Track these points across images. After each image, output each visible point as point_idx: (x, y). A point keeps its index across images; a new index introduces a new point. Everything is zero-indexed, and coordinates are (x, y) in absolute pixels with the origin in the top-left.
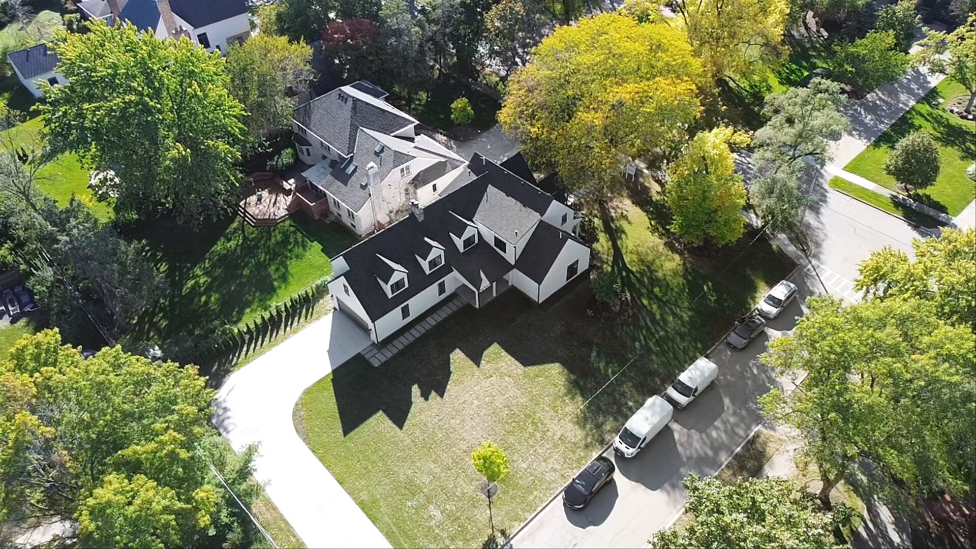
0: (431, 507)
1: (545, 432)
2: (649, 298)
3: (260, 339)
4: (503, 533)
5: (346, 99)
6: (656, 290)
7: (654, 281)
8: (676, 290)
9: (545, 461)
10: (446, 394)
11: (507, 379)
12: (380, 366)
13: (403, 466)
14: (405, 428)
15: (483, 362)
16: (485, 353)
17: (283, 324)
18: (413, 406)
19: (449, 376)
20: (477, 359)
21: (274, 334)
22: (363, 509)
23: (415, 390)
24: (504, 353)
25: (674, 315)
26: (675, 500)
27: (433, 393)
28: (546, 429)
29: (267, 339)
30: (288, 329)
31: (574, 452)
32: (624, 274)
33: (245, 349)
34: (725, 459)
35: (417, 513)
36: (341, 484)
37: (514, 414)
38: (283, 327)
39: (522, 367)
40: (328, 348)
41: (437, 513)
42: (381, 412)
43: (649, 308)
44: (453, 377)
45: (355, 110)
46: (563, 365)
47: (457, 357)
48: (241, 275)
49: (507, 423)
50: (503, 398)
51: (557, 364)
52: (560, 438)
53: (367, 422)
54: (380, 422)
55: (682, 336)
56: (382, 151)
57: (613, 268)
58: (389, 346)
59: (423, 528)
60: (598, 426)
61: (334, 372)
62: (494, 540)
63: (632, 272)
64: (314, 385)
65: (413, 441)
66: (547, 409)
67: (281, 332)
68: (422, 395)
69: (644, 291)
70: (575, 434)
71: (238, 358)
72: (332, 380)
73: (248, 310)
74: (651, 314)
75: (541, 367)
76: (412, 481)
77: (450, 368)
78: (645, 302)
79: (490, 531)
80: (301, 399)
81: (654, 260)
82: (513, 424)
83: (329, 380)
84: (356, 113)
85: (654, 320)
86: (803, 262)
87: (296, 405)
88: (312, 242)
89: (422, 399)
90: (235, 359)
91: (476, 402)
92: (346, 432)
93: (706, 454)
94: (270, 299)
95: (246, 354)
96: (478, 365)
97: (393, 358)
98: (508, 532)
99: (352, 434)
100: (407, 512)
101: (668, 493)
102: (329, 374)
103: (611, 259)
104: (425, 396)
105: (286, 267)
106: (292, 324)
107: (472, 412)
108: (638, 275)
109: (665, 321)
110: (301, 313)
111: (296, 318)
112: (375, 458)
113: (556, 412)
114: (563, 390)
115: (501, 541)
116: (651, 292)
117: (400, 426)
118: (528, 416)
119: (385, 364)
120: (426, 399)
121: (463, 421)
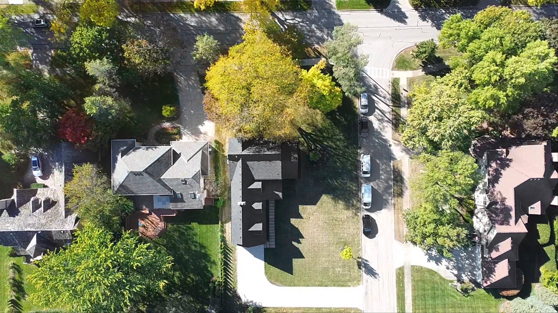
0: (336, 269)
2: (326, 141)
3: (229, 273)
4: (359, 258)
5: (141, 174)
6: (324, 134)
7: (321, 131)
8: (330, 128)
9: (349, 228)
10: (304, 236)
11: (315, 214)
12: (276, 246)
13: (317, 266)
15: (302, 215)
16: (300, 212)
17: (227, 261)
18: (299, 248)
19: (298, 230)
20: (299, 216)
21: (230, 267)
22: (321, 286)
23: (294, 243)
24: (305, 206)
25: (338, 140)
26: (389, 208)
27: (300, 239)
28: (341, 219)
29: (230, 271)
30: (231, 261)
31: (354, 219)
32: (309, 137)
33: (229, 280)
34: (391, 183)
35: (334, 274)
36: (308, 286)
37: (328, 223)
38: (229, 262)
39: (315, 206)
40: (253, 256)
41: (339, 269)
42: (293, 259)
43: (329, 145)
44: (300, 228)
46: (325, 194)
47: (293, 221)
48: (188, 261)
49: (329, 227)
50: (321, 221)
51: (323, 195)
52: (347, 218)
53: (293, 265)
54: (296, 262)
55: (346, 147)
56: (186, 181)
57: (303, 137)
58: (270, 237)
59: (340, 276)
60: (353, 205)
61: (265, 261)
62: (359, 262)
63: (310, 134)
64: (265, 270)
65: (311, 258)
66: (335, 212)
67: (231, 264)
68: (298, 243)
69: (321, 139)
70: (349, 213)
71: (231, 284)
72: (268, 264)
73: (209, 268)
74: (331, 147)
75: (320, 200)
76: (324, 268)
77: (295, 227)
78: (326, 143)
79: (355, 260)
80: (267, 277)
81: (312, 120)
82: (331, 226)
85: (335, 149)
87: (268, 280)
88: (190, 224)
89: (299, 244)
90: (231, 286)
91: (315, 230)
92: (292, 274)
93: (386, 186)
94: (210, 258)
95: (231, 281)
96: (301, 218)
97: (276, 240)
99: (294, 271)
100: (332, 276)
101: (386, 208)
102: (265, 264)
103: (299, 134)
104: (299, 242)
105: (196, 242)
106: (230, 259)
107: (317, 234)
108: (314, 133)
109: (338, 146)
110: (227, 252)
111: (229, 256)
112: (307, 272)
113: (338, 211)
114: (334, 203)
115: (360, 260)
116: (323, 137)
117: (304, 257)
118: (332, 220)
119: (276, 244)
120: (301, 243)
121: (317, 239)
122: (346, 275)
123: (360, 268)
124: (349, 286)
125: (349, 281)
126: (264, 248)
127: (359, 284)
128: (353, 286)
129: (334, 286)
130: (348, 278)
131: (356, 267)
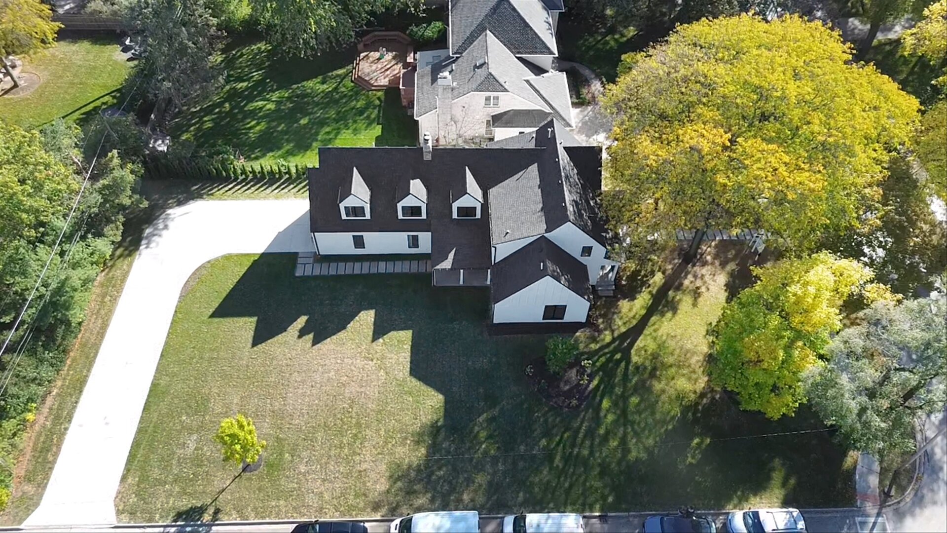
0: (195, 437)
1: (355, 453)
2: (615, 404)
4: (217, 512)
6: (634, 400)
7: (643, 389)
9: (324, 480)
10: (319, 345)
11: (382, 373)
12: (299, 277)
13: (217, 381)
14: (255, 348)
15: (381, 340)
16: (393, 334)
17: (278, 183)
18: (284, 334)
19: (339, 331)
20: (379, 333)
21: (262, 189)
22: (151, 391)
23: (302, 321)
24: (407, 347)
25: (623, 443)
27: (311, 336)
28: (359, 451)
29: (253, 189)
30: (277, 191)
31: (357, 496)
32: (618, 356)
33: (230, 186)
35: (179, 432)
36: (162, 355)
37: (349, 412)
38: (274, 187)
39: (407, 373)
40: (281, 230)
41: (192, 446)
42: (255, 319)
43: (602, 414)
44: (342, 335)
45: (495, 10)
46: (446, 402)
47: (367, 317)
49: (335, 415)
50: (358, 389)
51: (441, 397)
52: (360, 471)
53: (235, 319)
54: (246, 325)
55: (604, 470)
57: (614, 340)
58: (325, 265)
59: (168, 449)
61: (263, 254)
62: (203, 513)
63: (628, 361)
64: (237, 255)
65: (247, 366)
66: (382, 433)
67: (268, 191)
68: (301, 330)
69: (618, 390)
71: (219, 190)
72: (255, 261)
73: (271, 154)
74: (597, 420)
75: (424, 387)
76: (208, 400)
77: (349, 323)
78: (606, 404)
79: (210, 501)
80: (217, 260)
81: (671, 366)
82: (338, 422)
83: (252, 259)
84: (494, 13)
86: (871, 508)
87: (209, 262)
88: (378, 124)
89: (297, 334)
90: (216, 189)
91: (333, 373)
92: (213, 315)
95: (227, 191)
96: (374, 339)
97: (316, 278)
98: (220, 516)
99: (216, 320)
100: (174, 424)
102: (258, 254)
103: (623, 329)
104: (302, 333)
105: (337, 134)
106: (283, 189)
107: (319, 380)
108: (632, 369)
109: (604, 442)
110: (300, 183)
111: (292, 186)
112: (207, 356)
113: (386, 443)
114: (417, 428)
115: (207, 518)
116: (624, 398)
117: (254, 344)
118: (358, 425)
119: (305, 279)
120: (300, 337)
121: (303, 381)
122: (166, 467)
123: (179, 516)
124: (124, 478)
125: (143, 479)
126: (297, 254)
127: (119, 512)
128: (119, 492)
129: (140, 431)
130: (156, 473)
131: (185, 504)
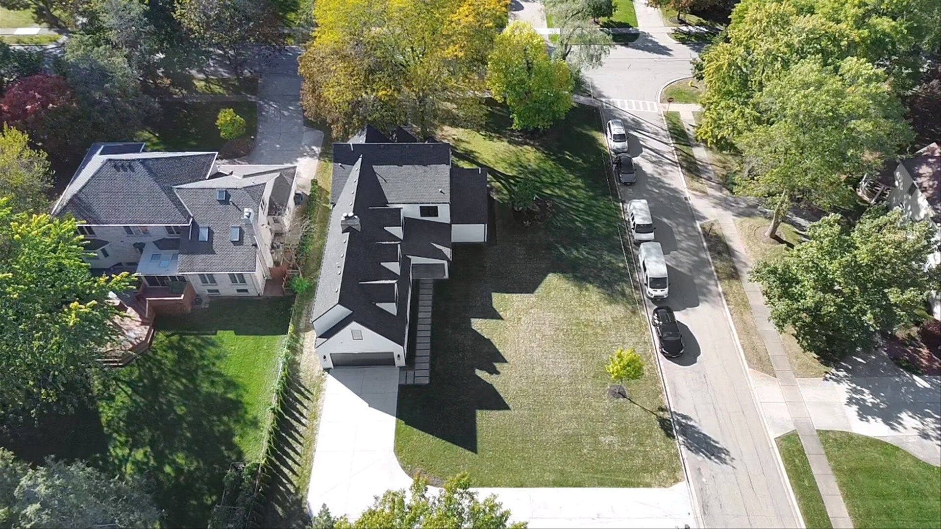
0: (602, 438)
1: (600, 325)
2: (547, 188)
3: (290, 451)
4: (661, 409)
5: (130, 166)
6: (544, 179)
7: (536, 174)
8: (554, 170)
10: (506, 357)
11: (532, 311)
12: (431, 378)
13: (546, 431)
14: (510, 406)
15: (501, 314)
16: (494, 306)
17: (292, 421)
18: (494, 386)
19: (492, 343)
20: (495, 315)
21: (297, 436)
22: (562, 486)
23: (481, 374)
24: (507, 296)
25: (573, 187)
26: (714, 302)
27: (497, 365)
28: (598, 323)
29: (295, 445)
30: (304, 421)
31: (632, 323)
32: (512, 181)
33: (286, 471)
34: (708, 256)
35: (599, 451)
36: (522, 486)
37: (567, 331)
38: (295, 423)
39: (532, 295)
40: (367, 404)
41: (610, 438)
42: (479, 413)
43: (555, 194)
44: (495, 341)
45: (153, 173)
46: (554, 272)
47: (477, 324)
48: (181, 418)
49: (571, 340)
50: (547, 326)
51: (550, 275)
52: (614, 321)
53: (478, 428)
54: (486, 420)
55: (592, 198)
56: (228, 196)
58: (417, 360)
59: (616, 457)
60: (623, 294)
61: (399, 416)
62: (663, 419)
63: (516, 177)
64: (397, 441)
65: (530, 409)
66: (582, 309)
67: (301, 429)
68: (491, 373)
69: (538, 184)
70: (618, 310)
71: (291, 483)
72: (406, 423)
73: (236, 439)
74: (559, 197)
75: (543, 285)
76: (566, 435)
77: (483, 337)
78: (548, 191)
79: (653, 416)
81: (518, 159)
82: (576, 337)
83: (404, 426)
84: (156, 176)
85: (567, 200)
86: (597, 104)
87: (404, 468)
88: (215, 334)
89: (494, 376)
90: (289, 486)
91: (533, 345)
92: (474, 450)
93: (694, 261)
94: (246, 412)
95: (294, 473)
96: (500, 318)
97: (432, 366)
98: (663, 407)
99: (479, 445)
100: (593, 457)
101: (706, 301)
102: (397, 422)
104: (494, 371)
105: (220, 375)
106: (301, 414)
107: (540, 354)
108: (522, 176)
109: (573, 196)
110: (296, 399)
111: (298, 406)
112: (519, 446)
113: (589, 306)
114: (576, 289)
115: (667, 416)
116: (542, 182)
117: (507, 408)
118: (578, 324)
119: (433, 374)
120: (498, 373)
121: (542, 365)
122: (632, 454)
123: (670, 435)
124: (648, 485)
125: (645, 470)
126: (400, 387)
127: (677, 481)
128: (660, 486)
129: (601, 484)
130: (639, 461)
131: (659, 433)
